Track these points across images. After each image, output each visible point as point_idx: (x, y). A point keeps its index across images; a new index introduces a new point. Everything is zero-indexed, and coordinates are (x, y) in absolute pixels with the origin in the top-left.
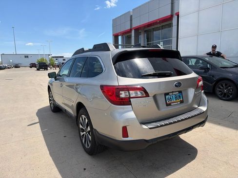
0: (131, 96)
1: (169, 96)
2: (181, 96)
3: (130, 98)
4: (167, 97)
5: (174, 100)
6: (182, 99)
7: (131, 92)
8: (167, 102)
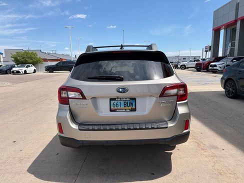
0: (70, 97)
1: (116, 102)
2: (134, 104)
3: (68, 98)
4: (112, 102)
5: (122, 107)
6: (134, 107)
7: (69, 93)
8: (112, 107)
